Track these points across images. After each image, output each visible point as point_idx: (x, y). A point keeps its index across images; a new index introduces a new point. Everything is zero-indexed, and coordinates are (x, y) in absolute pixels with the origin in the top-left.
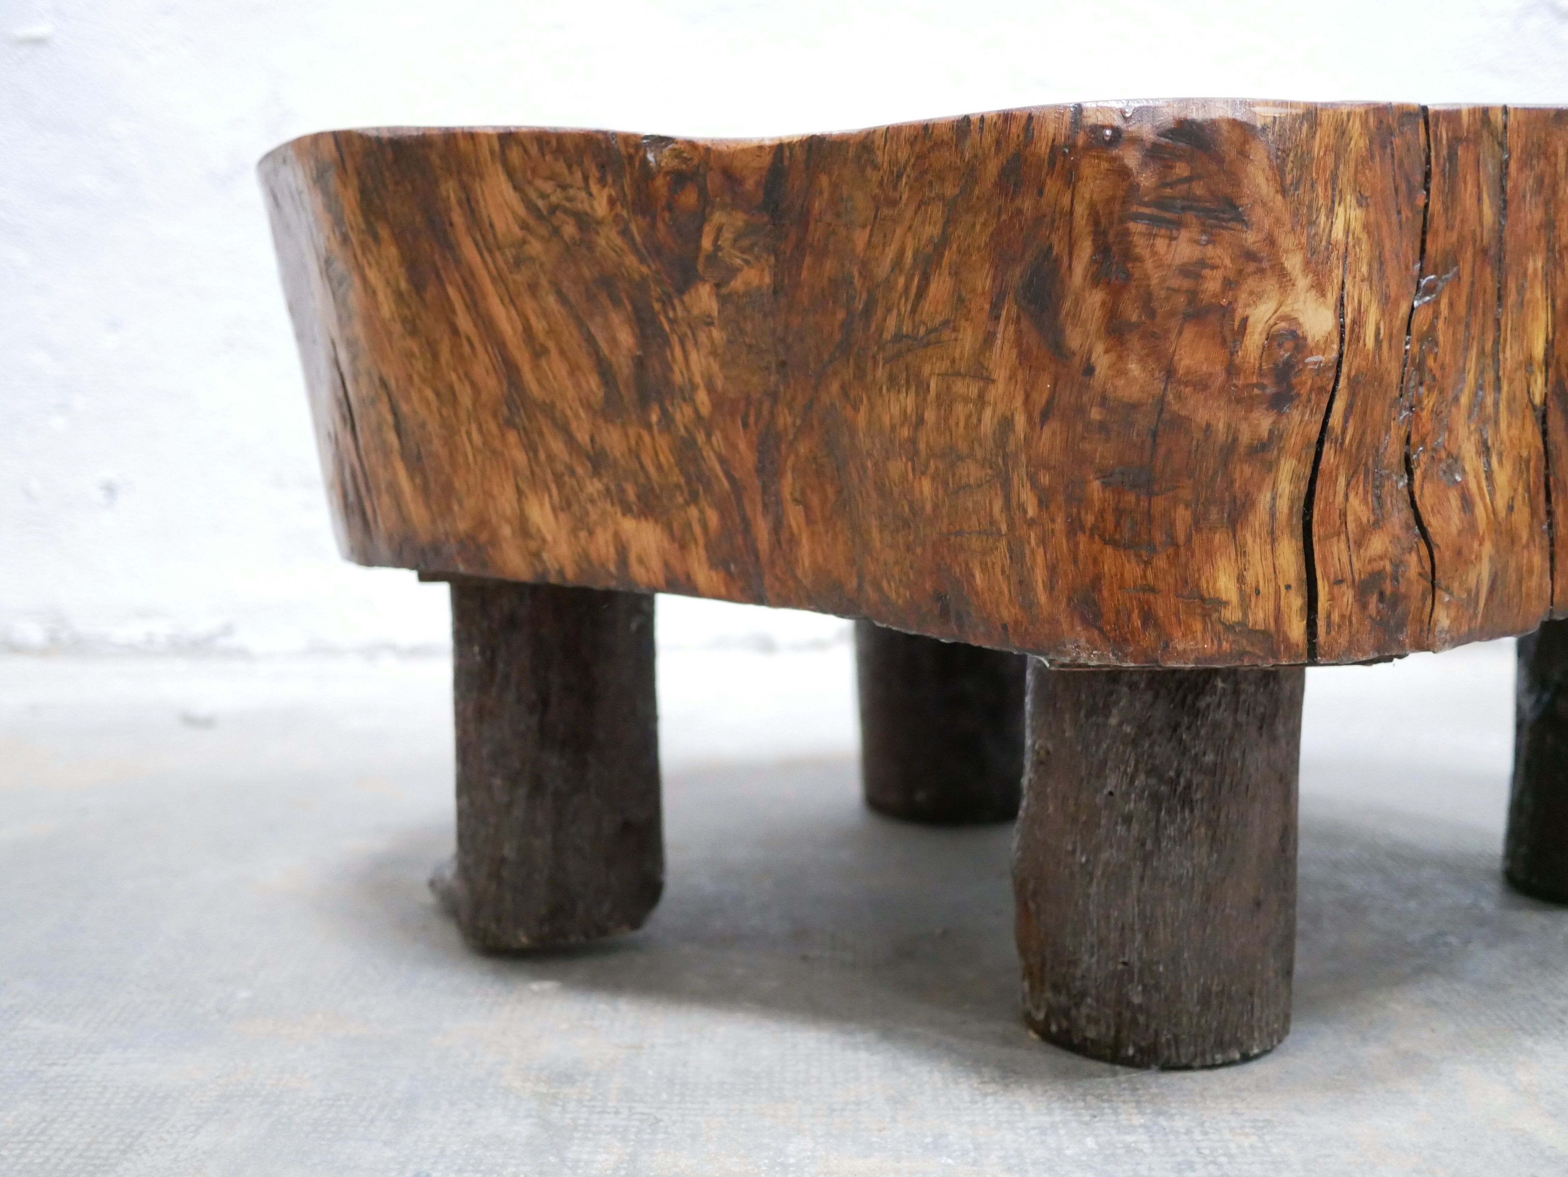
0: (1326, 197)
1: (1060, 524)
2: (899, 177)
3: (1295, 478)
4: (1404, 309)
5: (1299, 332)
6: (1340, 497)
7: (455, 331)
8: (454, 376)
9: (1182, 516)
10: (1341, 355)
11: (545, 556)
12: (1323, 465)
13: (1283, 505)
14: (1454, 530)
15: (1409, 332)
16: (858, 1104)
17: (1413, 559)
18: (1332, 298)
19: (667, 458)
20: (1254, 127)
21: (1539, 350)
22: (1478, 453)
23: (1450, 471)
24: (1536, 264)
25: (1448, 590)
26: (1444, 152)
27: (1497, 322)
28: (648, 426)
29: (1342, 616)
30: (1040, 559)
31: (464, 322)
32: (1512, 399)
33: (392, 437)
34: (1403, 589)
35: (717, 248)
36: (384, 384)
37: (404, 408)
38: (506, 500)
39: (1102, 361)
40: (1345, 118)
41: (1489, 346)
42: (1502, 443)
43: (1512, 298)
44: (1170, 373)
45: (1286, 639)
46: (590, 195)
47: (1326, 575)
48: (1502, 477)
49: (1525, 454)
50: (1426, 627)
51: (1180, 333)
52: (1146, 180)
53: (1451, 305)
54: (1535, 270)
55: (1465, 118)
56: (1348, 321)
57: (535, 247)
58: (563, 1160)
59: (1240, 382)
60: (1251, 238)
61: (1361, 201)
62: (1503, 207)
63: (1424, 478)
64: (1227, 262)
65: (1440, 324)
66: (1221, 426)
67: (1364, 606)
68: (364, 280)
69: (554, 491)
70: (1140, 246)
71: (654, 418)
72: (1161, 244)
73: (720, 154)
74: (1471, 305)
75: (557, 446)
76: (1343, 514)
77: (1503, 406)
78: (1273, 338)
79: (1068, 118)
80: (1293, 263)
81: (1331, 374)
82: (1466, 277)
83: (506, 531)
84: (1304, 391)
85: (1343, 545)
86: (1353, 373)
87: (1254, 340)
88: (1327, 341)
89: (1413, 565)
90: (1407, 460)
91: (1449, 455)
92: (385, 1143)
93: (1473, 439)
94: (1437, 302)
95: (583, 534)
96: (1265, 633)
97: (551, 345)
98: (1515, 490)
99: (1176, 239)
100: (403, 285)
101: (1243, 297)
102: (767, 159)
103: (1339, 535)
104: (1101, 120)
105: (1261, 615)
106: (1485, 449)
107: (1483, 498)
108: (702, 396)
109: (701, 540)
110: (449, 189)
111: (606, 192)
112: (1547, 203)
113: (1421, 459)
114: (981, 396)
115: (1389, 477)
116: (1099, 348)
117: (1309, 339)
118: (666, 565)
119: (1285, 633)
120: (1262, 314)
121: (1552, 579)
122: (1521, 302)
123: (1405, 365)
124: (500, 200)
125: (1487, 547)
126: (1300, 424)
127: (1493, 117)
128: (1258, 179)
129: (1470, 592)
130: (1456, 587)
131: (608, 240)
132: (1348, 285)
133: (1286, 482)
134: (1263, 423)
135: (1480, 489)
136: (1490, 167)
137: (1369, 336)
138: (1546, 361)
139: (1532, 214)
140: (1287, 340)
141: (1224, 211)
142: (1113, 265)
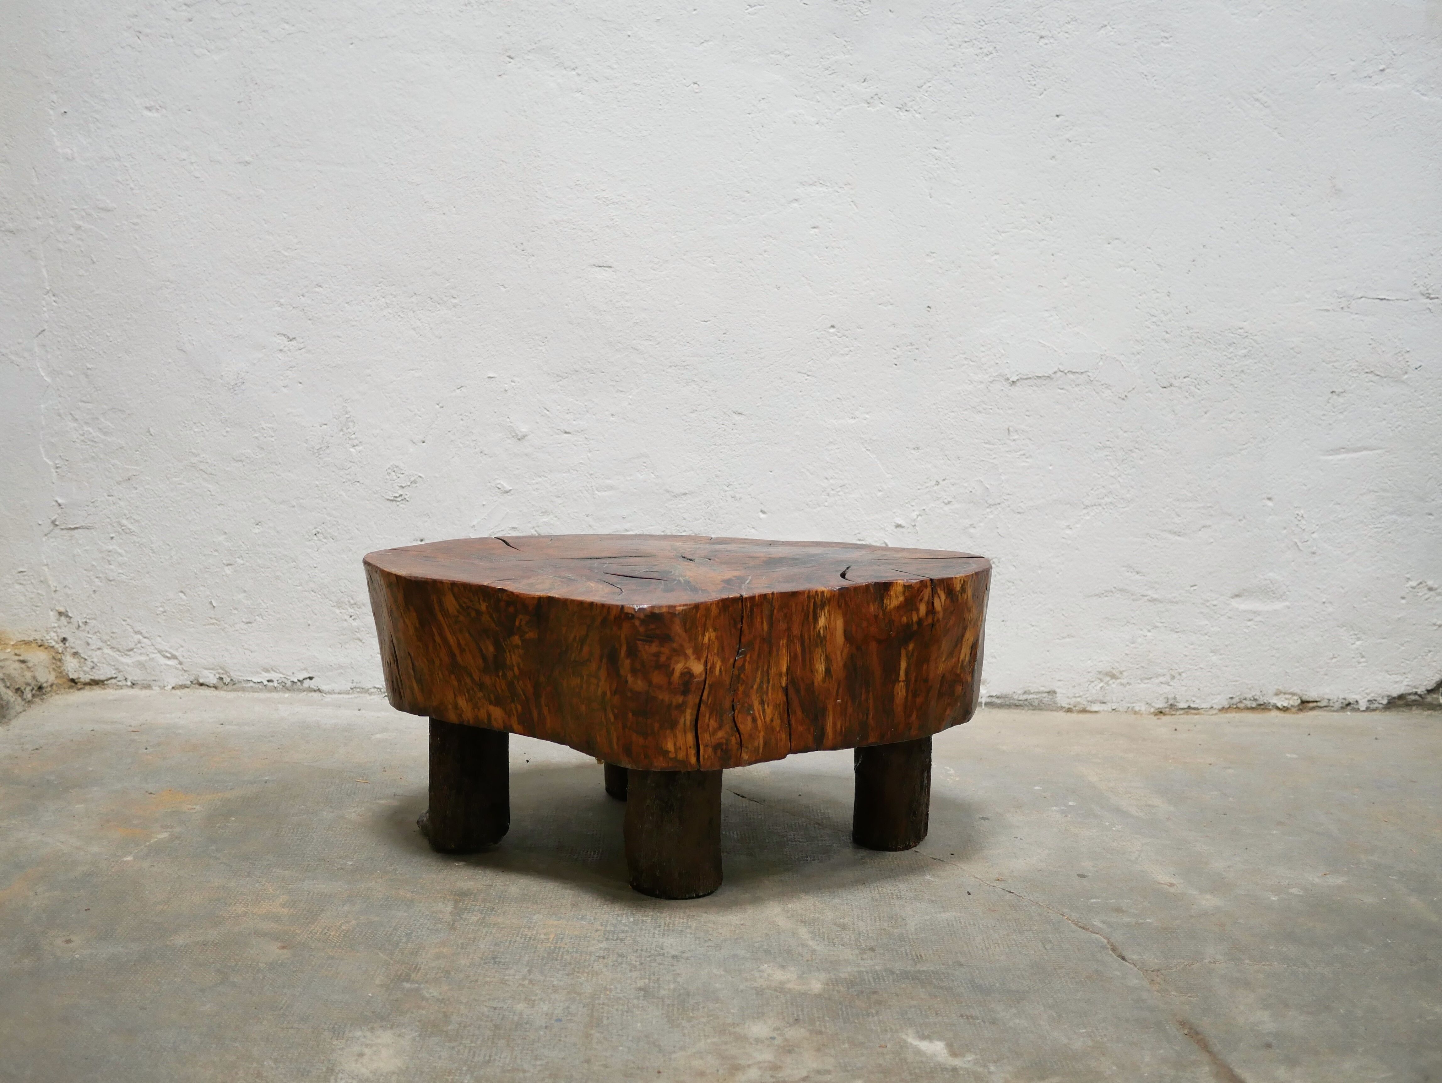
0: (702, 630)
1: (620, 725)
2: (574, 614)
3: (691, 714)
4: (732, 661)
5: (691, 672)
6: (707, 720)
7: (435, 641)
8: (434, 656)
9: (657, 725)
10: (706, 678)
11: (463, 716)
12: (701, 711)
13: (688, 723)
14: (749, 728)
15: (734, 667)
16: (561, 906)
17: (733, 739)
18: (703, 661)
19: (504, 686)
20: (675, 613)
21: (784, 669)
22: (759, 704)
23: (749, 710)
24: (783, 642)
25: (747, 748)
26: (748, 609)
27: (769, 661)
28: (498, 677)
29: (708, 755)
31: (438, 639)
32: (773, 686)
33: (412, 672)
34: (730, 748)
35: (520, 625)
36: (409, 654)
37: (416, 664)
38: (450, 697)
39: (630, 679)
40: (710, 605)
41: (765, 669)
42: (769, 700)
43: (774, 653)
44: (650, 682)
45: (690, 763)
46: (480, 604)
47: (703, 744)
48: (769, 711)
49: (778, 703)
51: (653, 673)
52: (642, 629)
53: (751, 657)
54: (783, 644)
55: (757, 598)
56: (708, 668)
57: (461, 618)
58: (461, 918)
59: (672, 687)
60: (675, 645)
61: (715, 630)
62: (771, 625)
63: (739, 712)
64: (668, 652)
65: (747, 664)
66: (667, 700)
67: (715, 752)
68: (404, 621)
69: (467, 695)
70: (640, 648)
71: (500, 674)
72: (647, 647)
73: (522, 598)
74: (759, 657)
75: (468, 680)
76: (708, 725)
77: (770, 688)
78: (683, 674)
79: (619, 609)
80: (689, 652)
81: (703, 684)
82: (757, 648)
83: (450, 707)
84: (693, 690)
85: (708, 735)
86: (711, 683)
87: (677, 674)
88: (701, 674)
89: (733, 740)
90: (733, 706)
91: (749, 705)
92: (404, 911)
93: (758, 699)
94: (745, 657)
95: (476, 710)
96: (684, 760)
97: (466, 649)
98: (774, 715)
99: (651, 646)
100: (417, 625)
101: (673, 662)
102: (536, 602)
103: (707, 732)
104: (629, 611)
105: (681, 756)
106: (762, 702)
107: (761, 718)
108: (516, 669)
109: (515, 715)
110: (434, 598)
111: (485, 604)
112: (788, 623)
113: (738, 707)
114: (598, 683)
115: (725, 713)
116: (629, 675)
117: (695, 674)
118: (503, 721)
119: (689, 761)
120: (679, 668)
121: (790, 742)
122: (778, 655)
123: (732, 677)
124: (451, 603)
125: (762, 734)
126: (692, 699)
127: (768, 597)
128: (677, 628)
129: (755, 747)
130: (750, 746)
131: (486, 618)
132: (709, 656)
133: (688, 716)
134: (680, 699)
135: (760, 715)
136: (766, 612)
137: (717, 671)
138: (787, 673)
139: (782, 626)
140: (688, 674)
141: (665, 638)
142: (632, 652)
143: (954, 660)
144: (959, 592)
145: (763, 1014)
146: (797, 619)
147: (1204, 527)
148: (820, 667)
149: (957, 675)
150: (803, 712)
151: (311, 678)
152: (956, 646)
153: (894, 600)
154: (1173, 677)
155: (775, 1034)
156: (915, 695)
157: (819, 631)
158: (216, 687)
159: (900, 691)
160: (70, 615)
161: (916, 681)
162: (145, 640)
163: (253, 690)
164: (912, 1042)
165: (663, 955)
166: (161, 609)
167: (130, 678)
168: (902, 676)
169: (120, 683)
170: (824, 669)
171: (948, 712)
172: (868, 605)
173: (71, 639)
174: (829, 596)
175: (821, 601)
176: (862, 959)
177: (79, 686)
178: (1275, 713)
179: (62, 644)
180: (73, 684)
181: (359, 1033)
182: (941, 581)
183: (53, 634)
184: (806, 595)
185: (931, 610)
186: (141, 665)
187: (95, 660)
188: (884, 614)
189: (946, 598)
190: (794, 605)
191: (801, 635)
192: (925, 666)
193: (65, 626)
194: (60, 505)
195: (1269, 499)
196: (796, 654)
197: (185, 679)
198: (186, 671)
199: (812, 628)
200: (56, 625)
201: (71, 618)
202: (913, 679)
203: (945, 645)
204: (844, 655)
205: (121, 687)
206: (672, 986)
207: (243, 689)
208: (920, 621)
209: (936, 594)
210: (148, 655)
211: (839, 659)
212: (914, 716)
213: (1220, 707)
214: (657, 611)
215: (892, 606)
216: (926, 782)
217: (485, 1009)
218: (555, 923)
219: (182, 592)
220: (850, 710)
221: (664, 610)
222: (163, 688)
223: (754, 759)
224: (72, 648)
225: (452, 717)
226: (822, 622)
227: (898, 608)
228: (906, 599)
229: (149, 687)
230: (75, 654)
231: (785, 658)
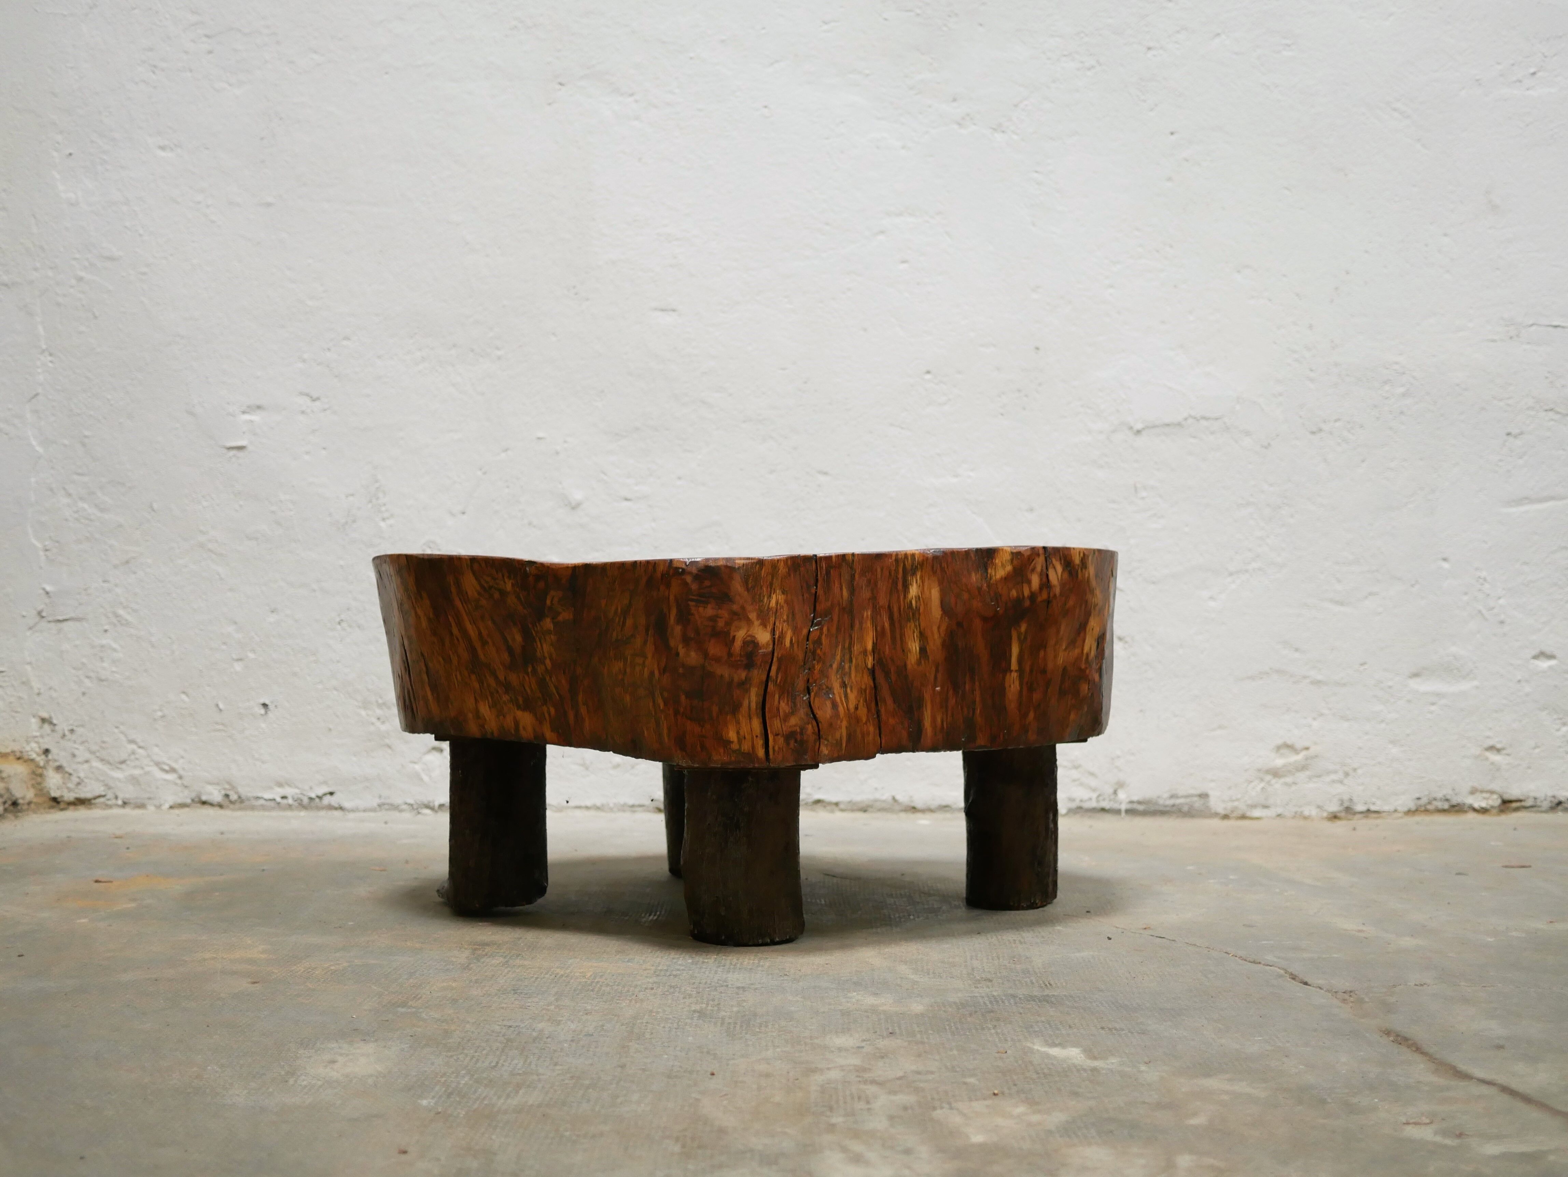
0: (767, 591)
1: (671, 712)
2: (615, 582)
3: (757, 695)
4: (805, 631)
5: (756, 641)
6: (776, 703)
7: (451, 634)
8: (450, 652)
9: (715, 709)
10: (774, 650)
11: (486, 727)
12: (769, 690)
13: (753, 705)
14: (828, 716)
15: (808, 640)
17: (810, 726)
18: (769, 628)
19: (534, 686)
20: (735, 568)
21: (870, 646)
22: (841, 687)
23: (827, 693)
24: (868, 613)
25: (826, 739)
26: (824, 572)
27: (850, 636)
28: (527, 673)
29: (779, 748)
30: (665, 725)
31: (455, 631)
32: (857, 666)
33: (425, 677)
34: (805, 739)
35: (552, 604)
36: (422, 655)
37: (430, 665)
38: (470, 703)
39: (682, 651)
40: (776, 562)
41: (847, 645)
42: (852, 682)
43: (857, 626)
44: (706, 655)
45: (757, 757)
46: (505, 582)
47: (772, 732)
48: (852, 696)
49: (863, 687)
50: (817, 753)
51: (709, 642)
52: (694, 587)
53: (828, 630)
54: (867, 615)
55: (834, 559)
56: (777, 637)
57: (483, 602)
58: (479, 961)
59: (733, 659)
60: (735, 607)
61: (784, 592)
62: (852, 591)
63: (815, 696)
64: (726, 615)
65: (824, 636)
66: (727, 675)
67: (788, 744)
68: (416, 613)
69: (490, 699)
70: (693, 610)
71: (530, 670)
72: (701, 609)
73: (553, 569)
74: (838, 629)
75: (492, 681)
76: (778, 709)
77: (853, 668)
78: (745, 643)
79: (667, 564)
80: (753, 616)
81: (770, 657)
82: (836, 618)
83: (470, 716)
84: (759, 663)
85: (778, 721)
86: (780, 655)
87: (738, 644)
88: (767, 644)
89: (810, 729)
90: (808, 688)
91: (827, 687)
92: (410, 957)
93: (838, 681)
94: (821, 629)
95: (501, 717)
96: (748, 754)
97: (489, 640)
98: (859, 701)
99: (707, 608)
100: (431, 616)
101: (733, 628)
102: (570, 572)
103: (777, 717)
104: (679, 565)
105: (746, 747)
106: (844, 685)
107: (843, 704)
108: (548, 662)
109: (548, 720)
110: (450, 579)
111: (511, 581)
112: (872, 591)
113: (814, 688)
114: (644, 662)
115: (799, 695)
116: (680, 646)
117: (760, 644)
118: (534, 730)
119: (756, 754)
120: (741, 634)
121: (880, 737)
122: (861, 628)
123: (806, 653)
124: (470, 584)
125: (844, 724)
126: (757, 675)
127: (847, 558)
128: (737, 586)
129: (837, 740)
130: (830, 738)
131: (511, 600)
132: (777, 623)
133: (753, 697)
134: (743, 674)
135: (841, 700)
136: (846, 577)
137: (787, 643)
138: (873, 651)
139: (866, 594)
140: (751, 644)
141: (724, 598)
142: (684, 617)
143: (1077, 651)
144: (1079, 565)
145: (849, 1030)
146: (883, 587)
147: (1371, 594)
148: (914, 646)
149: (1083, 671)
150: (894, 702)
151: (331, 794)
152: (1079, 634)
153: (1000, 570)
154: (1347, 774)
155: (863, 1044)
156: (1031, 689)
157: (911, 602)
158: (221, 806)
159: (1013, 684)
160: (55, 721)
161: (1031, 671)
162: (141, 751)
163: (263, 808)
164: (1039, 1048)
165: (727, 986)
166: (160, 714)
167: (121, 795)
168: (1014, 665)
169: (109, 803)
170: (918, 649)
171: (1072, 716)
172: (970, 574)
173: (54, 750)
174: (921, 559)
175: (912, 566)
176: (975, 987)
177: (62, 805)
178: (1471, 816)
179: (43, 757)
180: (54, 804)
181: (334, 1045)
182: (1056, 550)
183: (34, 745)
184: (894, 558)
185: (1046, 583)
186: (134, 780)
187: (82, 775)
188: (989, 586)
189: (1064, 570)
190: (879, 570)
191: (889, 606)
192: (1042, 653)
193: (48, 735)
194: (47, 593)
195: (1445, 560)
196: (883, 628)
197: (185, 796)
198: (186, 787)
199: (902, 597)
200: (38, 734)
201: (55, 725)
202: (1027, 669)
203: (1065, 629)
204: (941, 630)
205: (110, 807)
206: (735, 1009)
207: (253, 808)
208: (1033, 596)
209: (1051, 565)
210: (142, 768)
211: (936, 636)
212: (1031, 715)
213: (1406, 809)
214: (712, 564)
215: (998, 577)
216: (1052, 826)
217: (498, 1027)
218: (595, 964)
219: (184, 693)
220: (952, 701)
221: (721, 563)
222: (158, 807)
223: (836, 755)
224: (55, 761)
225: (473, 729)
226: (914, 591)
227: (1006, 579)
228: (1015, 569)
229: (142, 806)
230: (59, 768)
231: (871, 634)
